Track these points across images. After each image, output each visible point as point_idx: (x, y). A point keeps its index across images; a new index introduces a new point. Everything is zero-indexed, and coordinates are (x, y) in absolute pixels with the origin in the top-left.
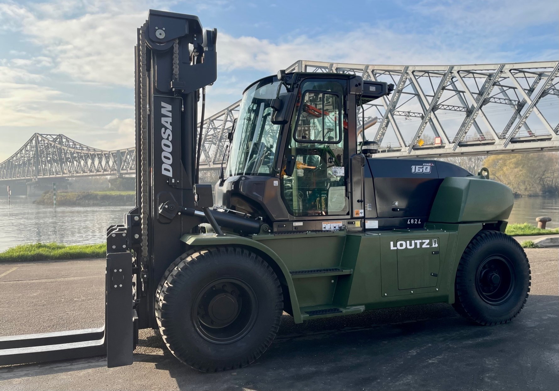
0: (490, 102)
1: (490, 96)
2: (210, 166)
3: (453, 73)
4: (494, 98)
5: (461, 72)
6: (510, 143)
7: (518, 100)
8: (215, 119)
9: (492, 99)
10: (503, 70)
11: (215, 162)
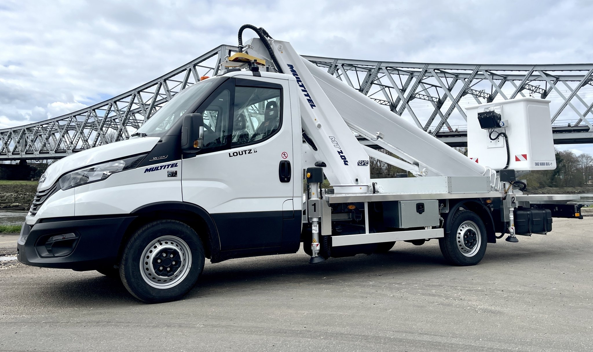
0: (416, 98)
1: (416, 92)
4: (419, 95)
5: (388, 68)
7: (439, 98)
9: (417, 95)
10: (427, 69)
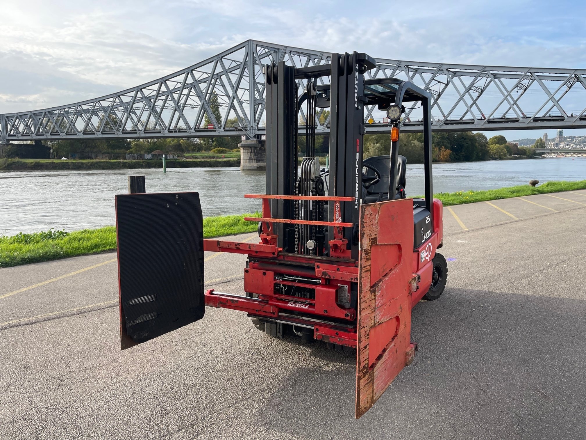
2: (140, 135)
3: (401, 66)
6: (444, 124)
8: (144, 88)
11: (145, 131)
